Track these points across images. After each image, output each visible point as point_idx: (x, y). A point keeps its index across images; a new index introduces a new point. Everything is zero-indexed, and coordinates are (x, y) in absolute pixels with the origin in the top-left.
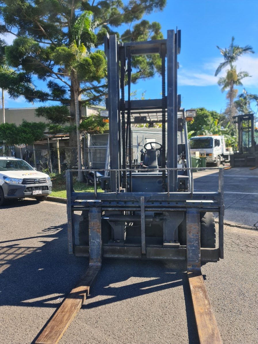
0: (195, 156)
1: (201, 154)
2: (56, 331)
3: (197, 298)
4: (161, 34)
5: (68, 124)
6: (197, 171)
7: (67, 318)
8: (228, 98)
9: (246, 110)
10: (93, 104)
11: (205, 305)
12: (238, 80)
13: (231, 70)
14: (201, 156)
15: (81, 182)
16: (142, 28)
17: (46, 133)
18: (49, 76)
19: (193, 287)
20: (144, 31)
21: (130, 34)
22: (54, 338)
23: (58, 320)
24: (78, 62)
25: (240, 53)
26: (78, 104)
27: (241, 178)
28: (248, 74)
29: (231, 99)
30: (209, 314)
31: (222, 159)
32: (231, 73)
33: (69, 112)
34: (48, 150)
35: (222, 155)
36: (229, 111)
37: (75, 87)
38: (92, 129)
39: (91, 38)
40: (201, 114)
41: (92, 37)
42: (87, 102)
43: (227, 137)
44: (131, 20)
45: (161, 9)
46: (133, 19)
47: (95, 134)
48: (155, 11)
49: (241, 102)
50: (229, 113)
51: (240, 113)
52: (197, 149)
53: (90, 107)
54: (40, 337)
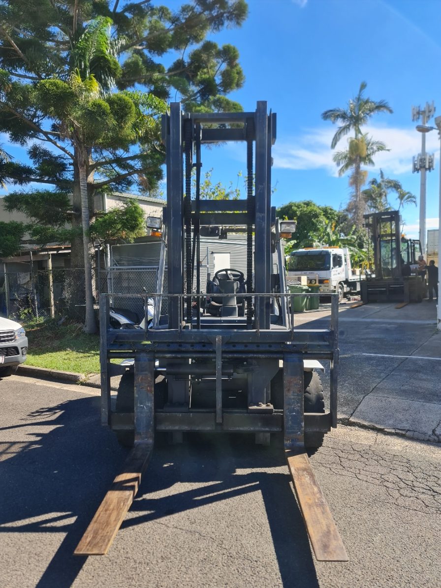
0: (301, 284)
1: (310, 281)
2: (102, 536)
3: (302, 485)
4: (238, 68)
5: (68, 226)
6: (305, 311)
7: (116, 518)
8: (351, 184)
9: (382, 205)
10: (117, 190)
11: (314, 494)
12: (368, 155)
13: (356, 138)
14: (311, 285)
15: (90, 334)
16: (204, 57)
17: (25, 242)
18: (32, 136)
19: (295, 470)
20: (208, 60)
21: (184, 66)
22: (102, 546)
23: (102, 521)
24: (83, 108)
25: (371, 110)
26: (86, 189)
27: (384, 325)
28: (384, 146)
29: (357, 187)
30: (321, 505)
31: (346, 289)
32: (356, 143)
33: (71, 203)
34: (30, 274)
35: (346, 282)
36: (353, 207)
37: (80, 156)
38: (113, 235)
39: (109, 68)
40: (306, 211)
41: (112, 66)
42: (106, 186)
43: (352, 251)
44: (186, 42)
45: (238, 23)
46: (189, 41)
47: (119, 244)
48: (228, 26)
49: (373, 192)
50: (354, 211)
51: (372, 211)
52: (303, 272)
53: (112, 195)
54: (81, 545)
